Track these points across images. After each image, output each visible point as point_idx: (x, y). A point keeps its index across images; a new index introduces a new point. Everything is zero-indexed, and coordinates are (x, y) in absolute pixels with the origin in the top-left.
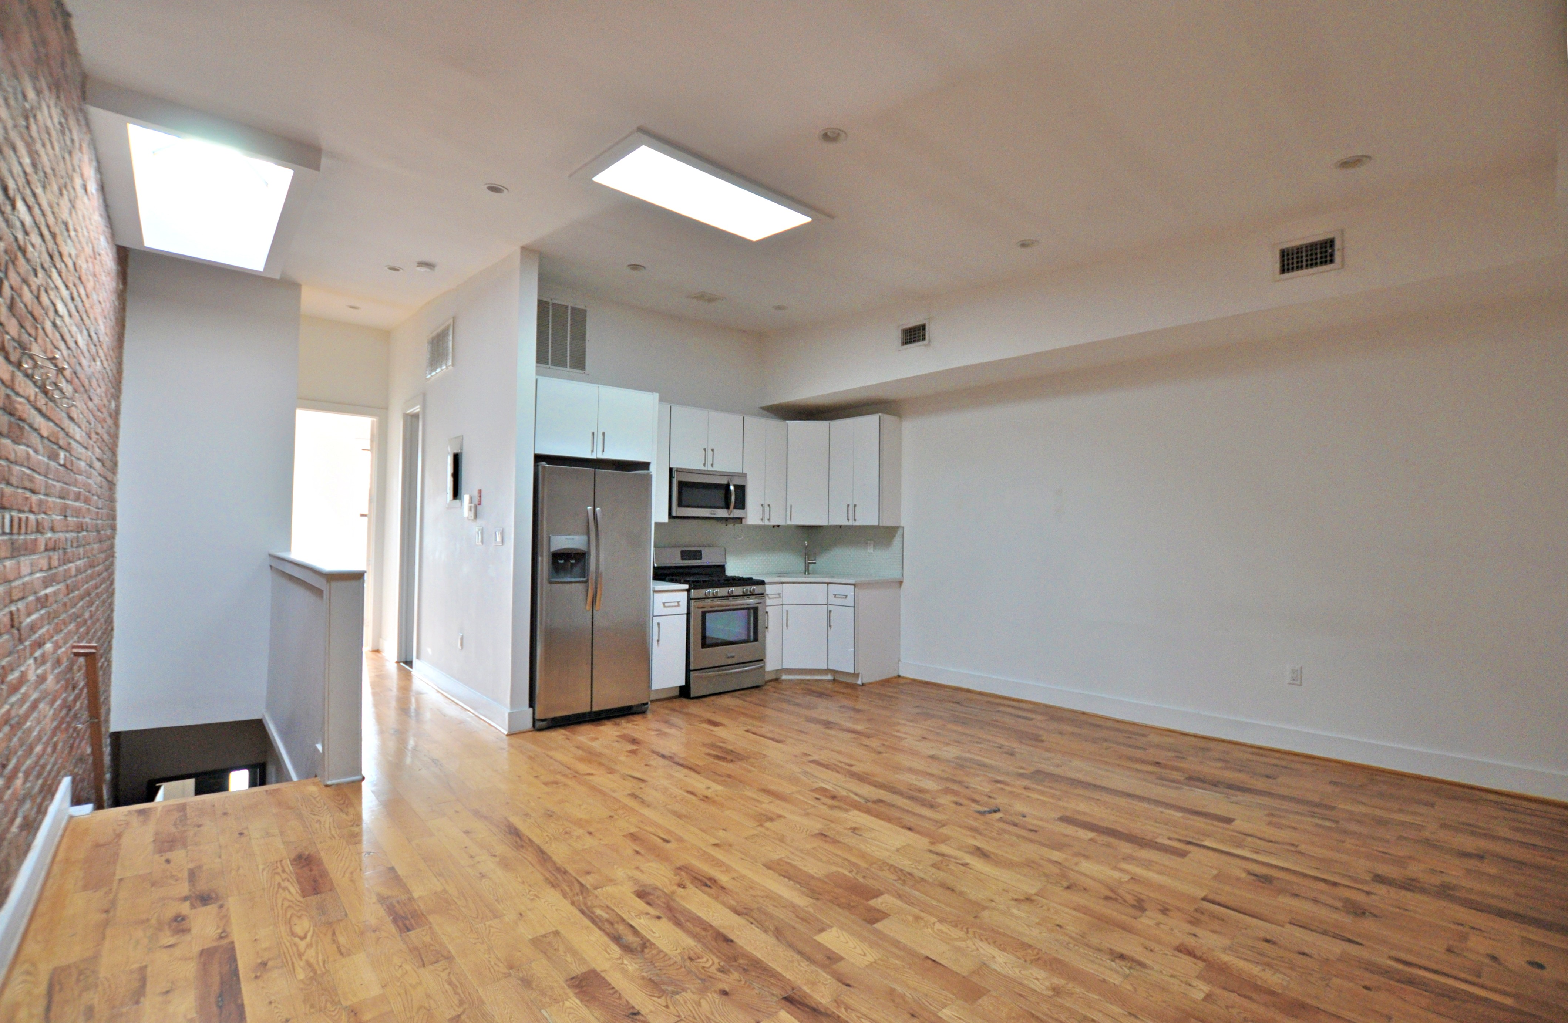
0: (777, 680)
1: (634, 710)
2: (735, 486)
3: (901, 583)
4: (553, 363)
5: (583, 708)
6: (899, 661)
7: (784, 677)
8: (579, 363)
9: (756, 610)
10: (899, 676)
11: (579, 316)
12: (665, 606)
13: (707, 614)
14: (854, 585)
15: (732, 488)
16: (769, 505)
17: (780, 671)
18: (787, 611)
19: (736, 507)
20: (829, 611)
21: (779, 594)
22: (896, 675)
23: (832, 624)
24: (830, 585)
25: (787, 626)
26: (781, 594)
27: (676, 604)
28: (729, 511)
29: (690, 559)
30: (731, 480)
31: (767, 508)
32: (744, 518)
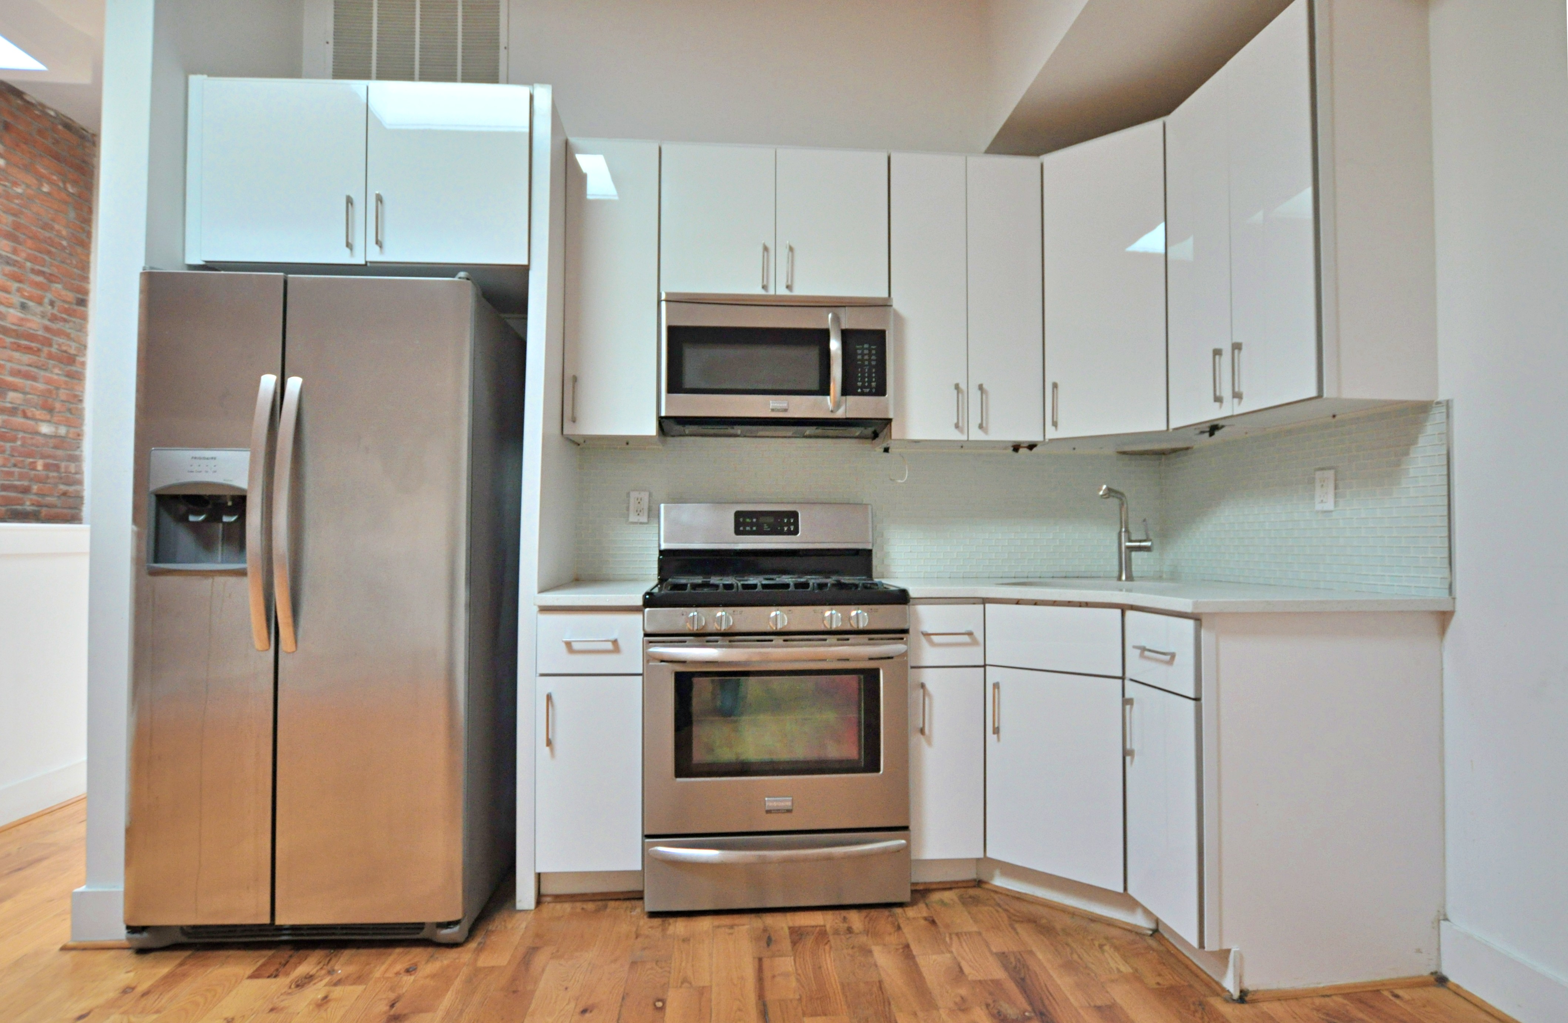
2: (847, 336)
3: (1444, 618)
7: (1000, 881)
9: (870, 677)
10: (1441, 980)
12: (571, 651)
14: (1197, 618)
15: (835, 345)
16: (981, 387)
17: (985, 862)
18: (996, 686)
19: (847, 390)
20: (1127, 702)
21: (970, 634)
22: (1425, 972)
23: (1134, 744)
24: (1129, 614)
25: (996, 731)
26: (979, 636)
27: (609, 646)
28: (829, 400)
29: (760, 532)
30: (836, 319)
31: (974, 395)
32: (888, 421)
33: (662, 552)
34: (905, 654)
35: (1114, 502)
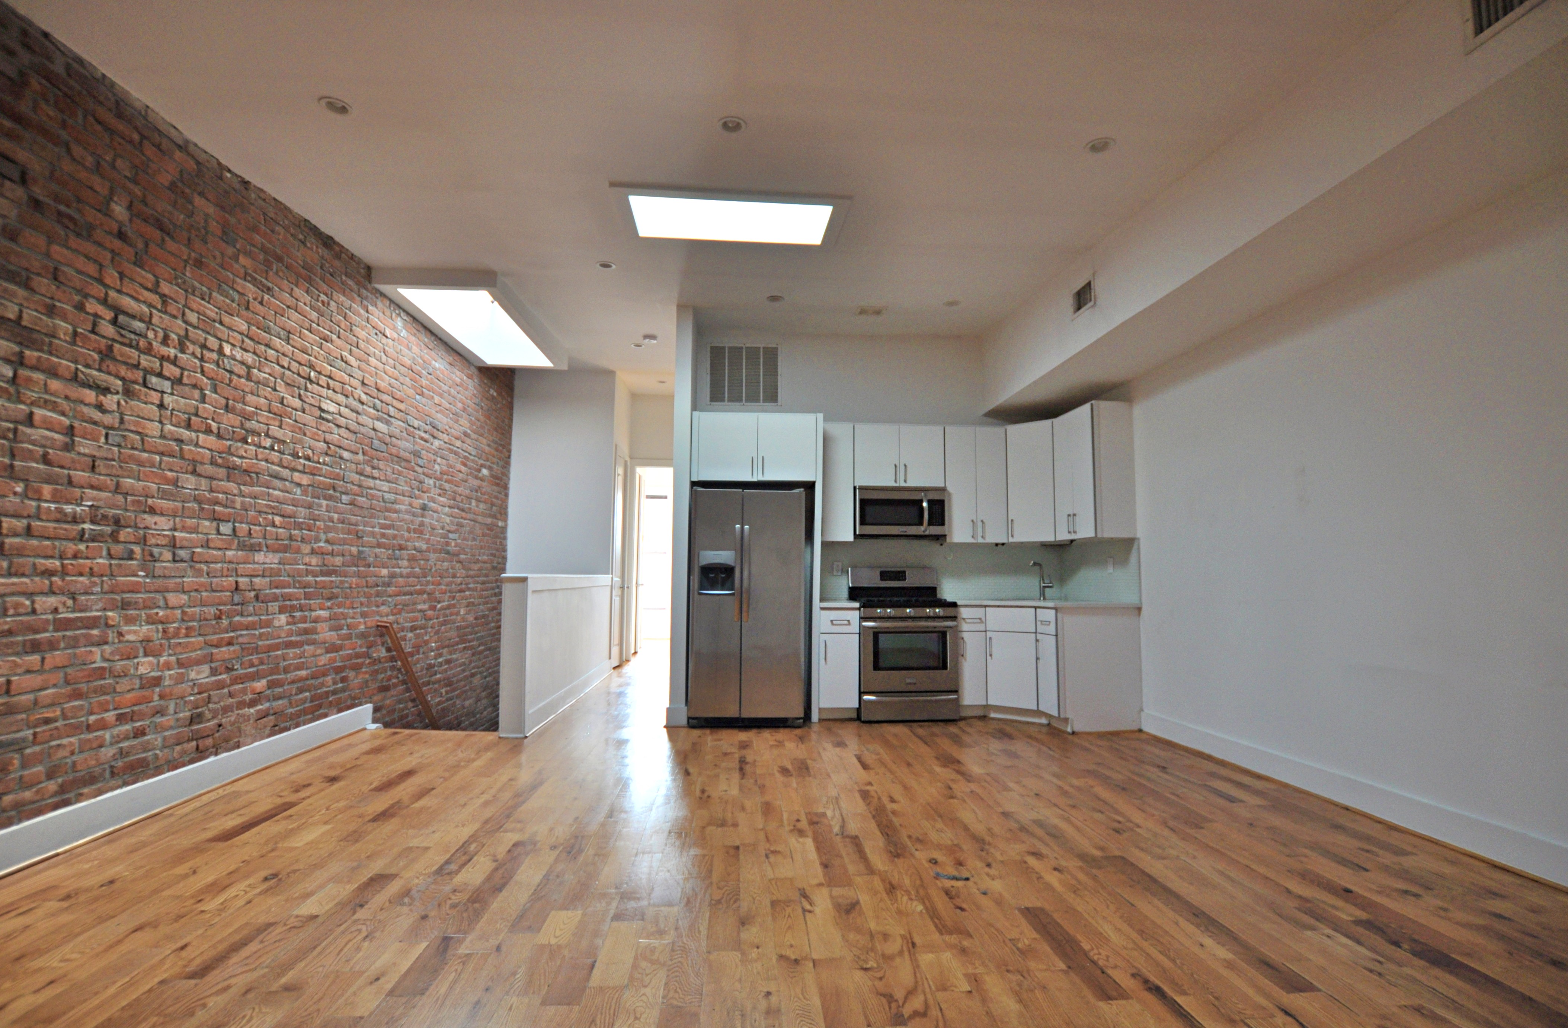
0: (984, 718)
1: (789, 723)
2: (929, 502)
3: (1139, 609)
4: (730, 400)
5: (731, 712)
6: (1142, 710)
7: (993, 715)
8: (772, 397)
9: (944, 634)
10: (1140, 731)
11: (772, 355)
12: (833, 624)
13: (880, 635)
14: (1057, 609)
15: (925, 504)
16: (982, 521)
17: (987, 707)
18: (990, 638)
19: (930, 523)
20: (1037, 640)
21: (980, 619)
22: (1136, 728)
23: (1040, 656)
24: (1038, 610)
25: (991, 655)
26: (984, 619)
27: (846, 622)
28: (922, 528)
29: (891, 580)
30: (925, 495)
31: (980, 524)
32: (945, 536)
33: (850, 588)
34: (956, 626)
35: (1037, 567)
